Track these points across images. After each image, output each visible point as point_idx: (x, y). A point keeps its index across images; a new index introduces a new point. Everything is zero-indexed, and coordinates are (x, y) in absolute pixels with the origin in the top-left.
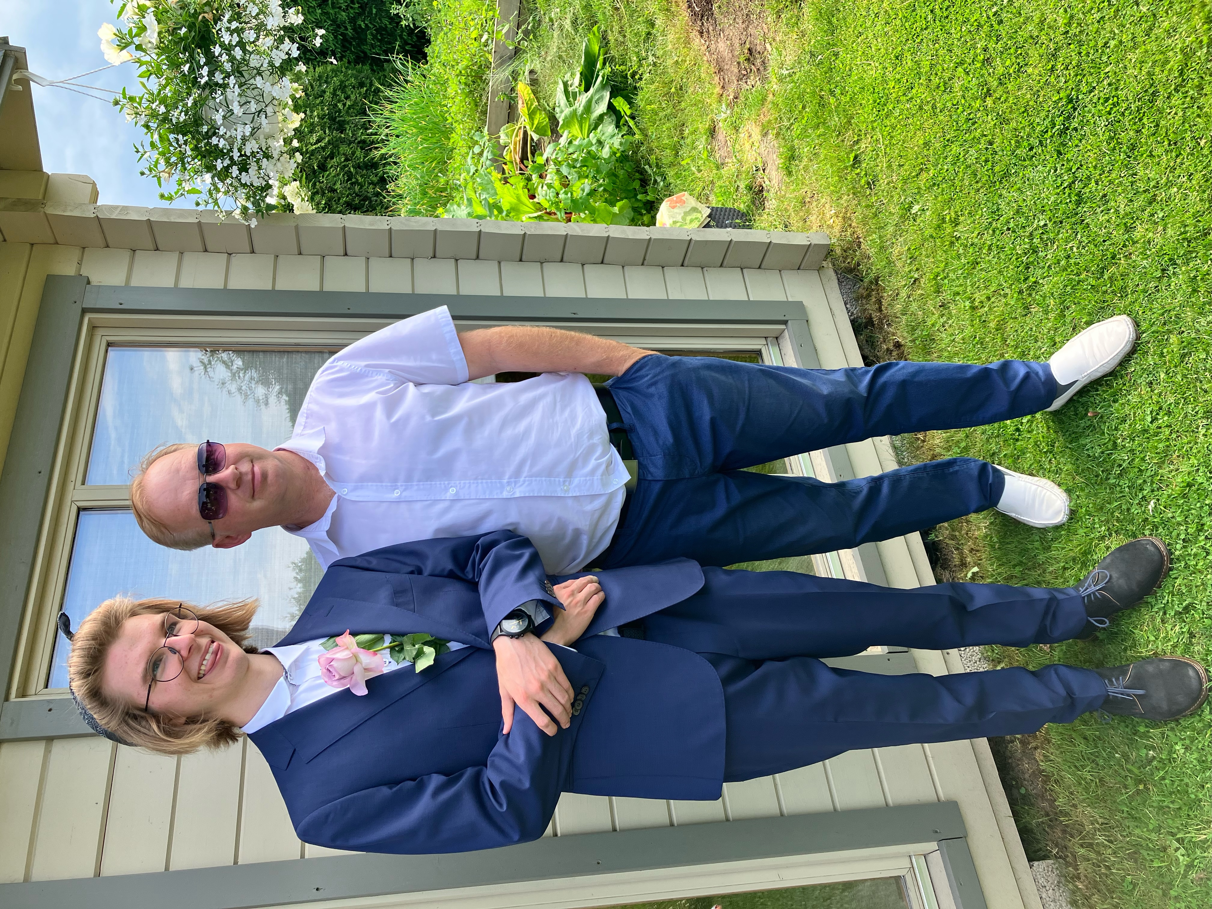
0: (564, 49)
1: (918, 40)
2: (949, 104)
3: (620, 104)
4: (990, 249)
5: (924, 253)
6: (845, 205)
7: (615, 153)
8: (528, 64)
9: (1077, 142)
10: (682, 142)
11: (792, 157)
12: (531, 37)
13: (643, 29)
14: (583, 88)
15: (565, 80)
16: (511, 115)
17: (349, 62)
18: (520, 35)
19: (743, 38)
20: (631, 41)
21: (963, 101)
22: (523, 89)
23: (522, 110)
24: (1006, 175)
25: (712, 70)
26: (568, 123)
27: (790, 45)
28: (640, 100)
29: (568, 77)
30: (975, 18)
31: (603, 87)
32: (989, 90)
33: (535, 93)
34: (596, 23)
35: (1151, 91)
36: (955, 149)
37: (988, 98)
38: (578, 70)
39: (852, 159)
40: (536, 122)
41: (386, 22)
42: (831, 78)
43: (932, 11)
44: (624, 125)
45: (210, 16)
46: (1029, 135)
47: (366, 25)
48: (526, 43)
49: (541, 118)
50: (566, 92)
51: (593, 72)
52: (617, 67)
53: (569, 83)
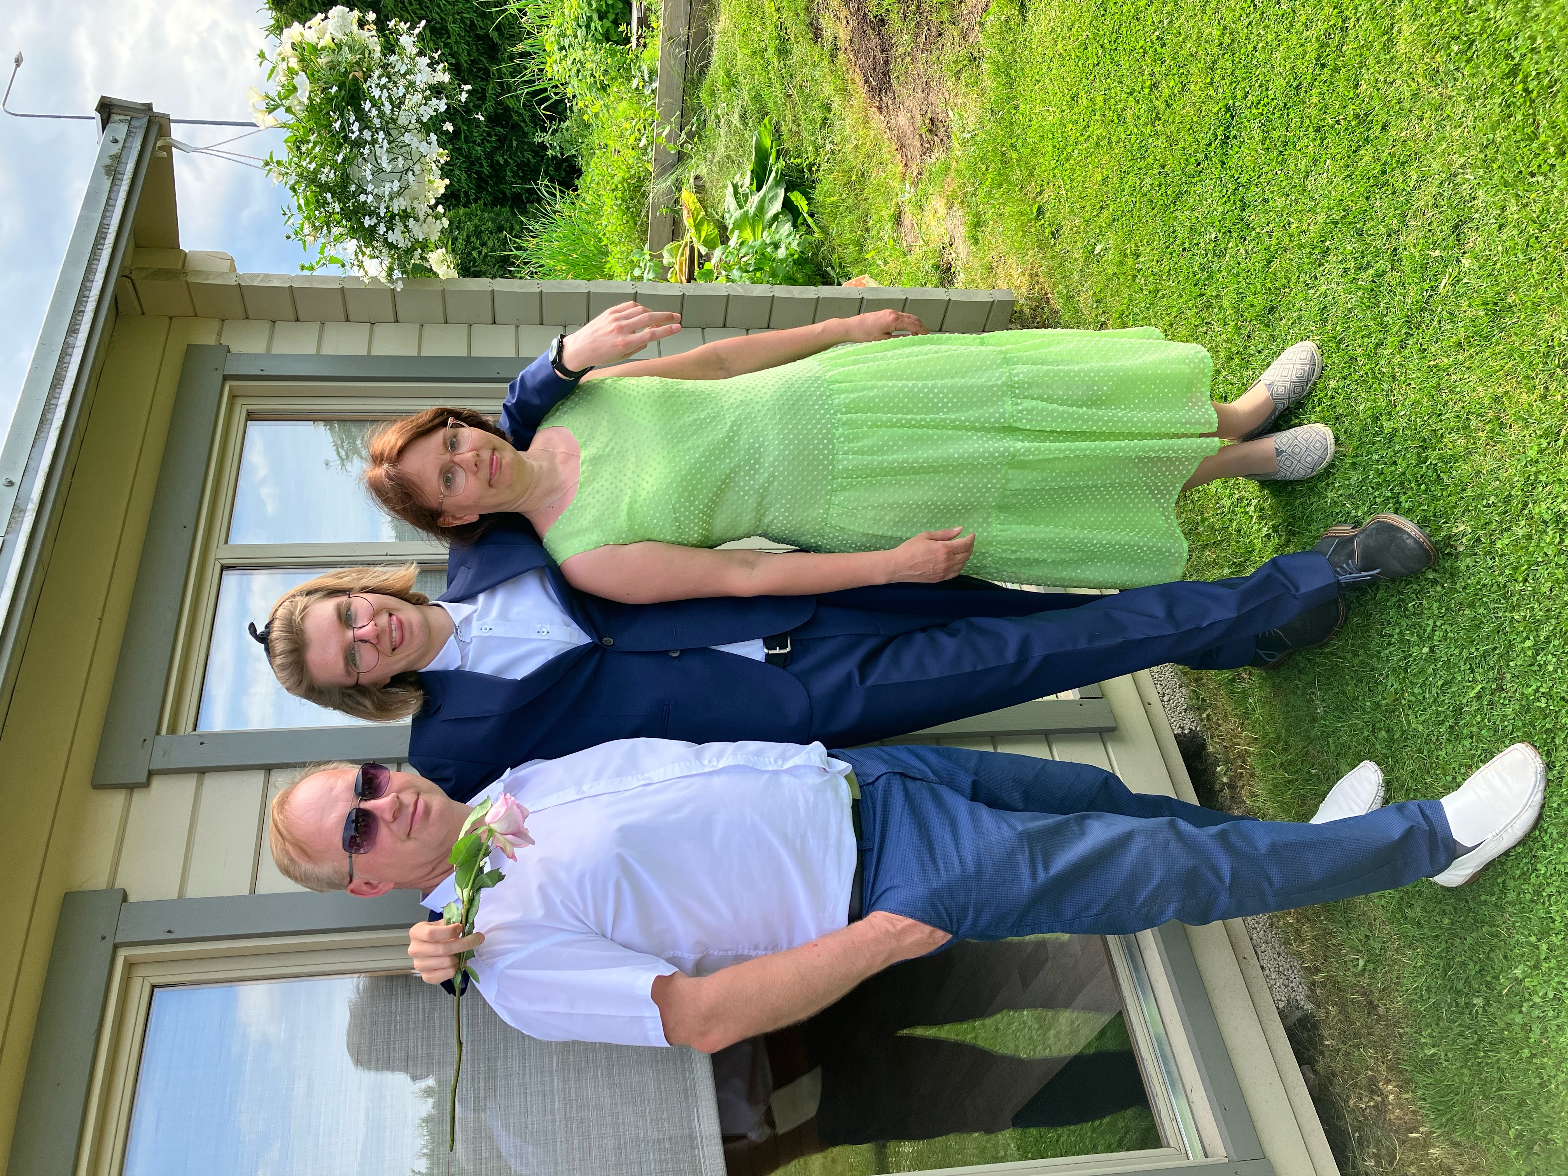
0: (732, 147)
1: (1092, 78)
2: (1123, 136)
3: (797, 198)
4: (1169, 275)
5: (1109, 294)
6: (1031, 261)
7: (792, 255)
8: (694, 170)
9: (1237, 149)
10: (866, 235)
11: (978, 224)
12: (696, 139)
13: (819, 115)
14: (754, 187)
15: (735, 182)
16: (676, 231)
17: (485, 204)
18: (683, 137)
19: (924, 107)
20: (806, 129)
21: (1135, 130)
22: (688, 197)
23: (688, 222)
24: (1179, 195)
25: (894, 147)
26: (739, 225)
27: (971, 106)
28: (817, 195)
29: (737, 179)
30: (1140, 45)
31: (777, 183)
32: (1157, 114)
33: (700, 201)
34: (767, 114)
35: (1295, 85)
36: (1131, 179)
37: (1157, 122)
38: (749, 167)
39: (1035, 211)
40: (703, 234)
41: (528, 155)
42: (1012, 131)
43: (1102, 46)
44: (803, 224)
45: (359, 75)
46: (1196, 152)
47: (506, 160)
48: (690, 147)
49: (708, 229)
50: (736, 193)
51: (766, 166)
52: (792, 160)
53: (739, 184)
